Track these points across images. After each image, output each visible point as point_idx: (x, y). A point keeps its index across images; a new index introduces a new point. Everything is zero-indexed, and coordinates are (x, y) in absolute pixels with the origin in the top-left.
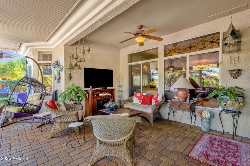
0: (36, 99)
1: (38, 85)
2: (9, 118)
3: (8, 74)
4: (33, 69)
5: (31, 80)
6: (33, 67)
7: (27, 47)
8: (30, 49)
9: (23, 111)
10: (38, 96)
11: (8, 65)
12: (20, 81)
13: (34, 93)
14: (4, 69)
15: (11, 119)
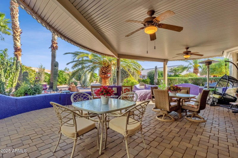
0: (233, 92)
1: (236, 81)
2: (215, 102)
3: (217, 72)
4: (233, 69)
5: (228, 77)
6: (233, 67)
7: (228, 53)
8: (230, 54)
9: (222, 98)
10: (234, 90)
11: (217, 65)
12: (222, 78)
13: (232, 87)
14: (215, 68)
15: (216, 103)
